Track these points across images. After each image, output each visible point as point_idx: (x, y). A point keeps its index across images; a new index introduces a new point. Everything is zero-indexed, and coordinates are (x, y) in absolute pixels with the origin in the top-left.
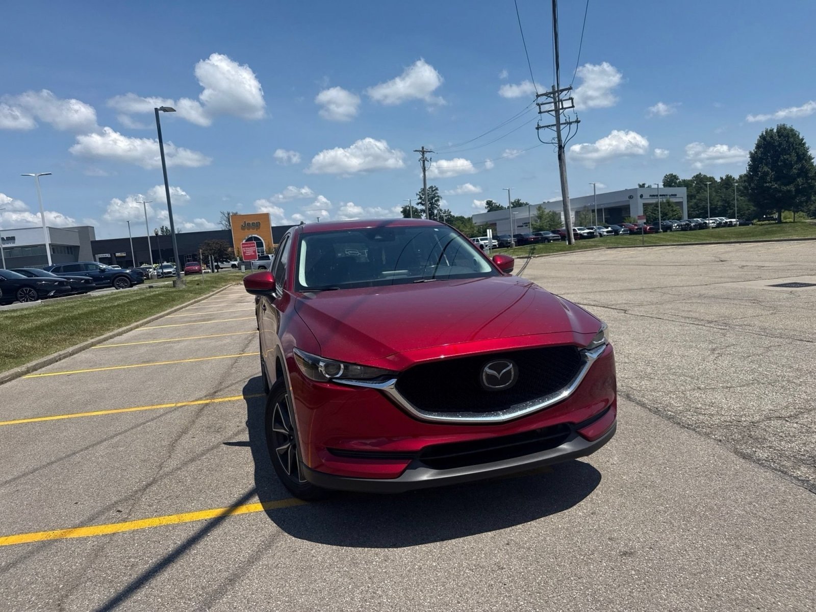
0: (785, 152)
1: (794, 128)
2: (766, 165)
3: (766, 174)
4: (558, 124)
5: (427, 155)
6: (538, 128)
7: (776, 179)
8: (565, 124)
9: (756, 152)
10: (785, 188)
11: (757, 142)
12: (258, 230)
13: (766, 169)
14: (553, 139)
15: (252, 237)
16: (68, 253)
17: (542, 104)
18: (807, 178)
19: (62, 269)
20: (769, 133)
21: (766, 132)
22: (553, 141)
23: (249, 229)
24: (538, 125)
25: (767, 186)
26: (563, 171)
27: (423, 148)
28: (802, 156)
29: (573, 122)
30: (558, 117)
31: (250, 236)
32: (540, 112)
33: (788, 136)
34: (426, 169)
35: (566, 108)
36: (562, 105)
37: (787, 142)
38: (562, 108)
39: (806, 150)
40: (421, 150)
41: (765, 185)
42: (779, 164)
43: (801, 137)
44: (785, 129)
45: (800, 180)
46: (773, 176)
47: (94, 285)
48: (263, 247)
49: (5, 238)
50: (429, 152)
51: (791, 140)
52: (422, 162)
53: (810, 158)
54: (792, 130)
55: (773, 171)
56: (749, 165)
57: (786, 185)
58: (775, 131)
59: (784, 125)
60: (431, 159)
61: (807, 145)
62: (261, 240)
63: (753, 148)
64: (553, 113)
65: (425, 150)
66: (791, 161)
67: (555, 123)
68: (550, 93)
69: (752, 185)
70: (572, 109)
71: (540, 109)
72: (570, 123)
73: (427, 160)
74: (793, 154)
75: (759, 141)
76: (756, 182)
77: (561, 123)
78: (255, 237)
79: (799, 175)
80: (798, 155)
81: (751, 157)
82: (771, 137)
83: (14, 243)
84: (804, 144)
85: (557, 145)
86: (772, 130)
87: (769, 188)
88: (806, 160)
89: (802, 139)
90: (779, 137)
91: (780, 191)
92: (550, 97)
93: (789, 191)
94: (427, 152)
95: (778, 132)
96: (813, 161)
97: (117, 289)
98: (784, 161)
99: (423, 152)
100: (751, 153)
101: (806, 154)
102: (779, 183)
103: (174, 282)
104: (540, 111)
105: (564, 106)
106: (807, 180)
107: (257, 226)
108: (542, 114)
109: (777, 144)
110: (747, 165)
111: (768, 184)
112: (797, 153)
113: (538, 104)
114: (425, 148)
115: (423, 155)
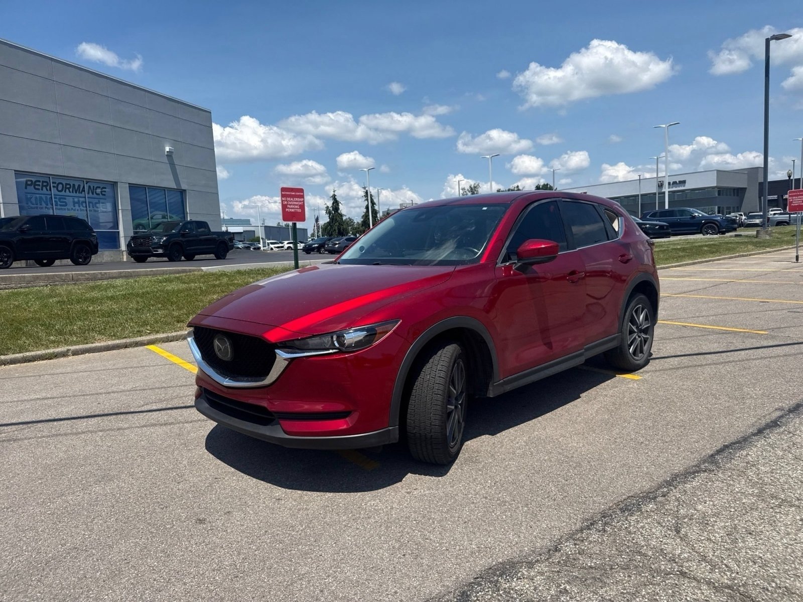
16: (734, 195)
19: (658, 214)
47: (670, 231)
49: (678, 182)
83: (684, 186)
97: (704, 235)
103: (758, 232)
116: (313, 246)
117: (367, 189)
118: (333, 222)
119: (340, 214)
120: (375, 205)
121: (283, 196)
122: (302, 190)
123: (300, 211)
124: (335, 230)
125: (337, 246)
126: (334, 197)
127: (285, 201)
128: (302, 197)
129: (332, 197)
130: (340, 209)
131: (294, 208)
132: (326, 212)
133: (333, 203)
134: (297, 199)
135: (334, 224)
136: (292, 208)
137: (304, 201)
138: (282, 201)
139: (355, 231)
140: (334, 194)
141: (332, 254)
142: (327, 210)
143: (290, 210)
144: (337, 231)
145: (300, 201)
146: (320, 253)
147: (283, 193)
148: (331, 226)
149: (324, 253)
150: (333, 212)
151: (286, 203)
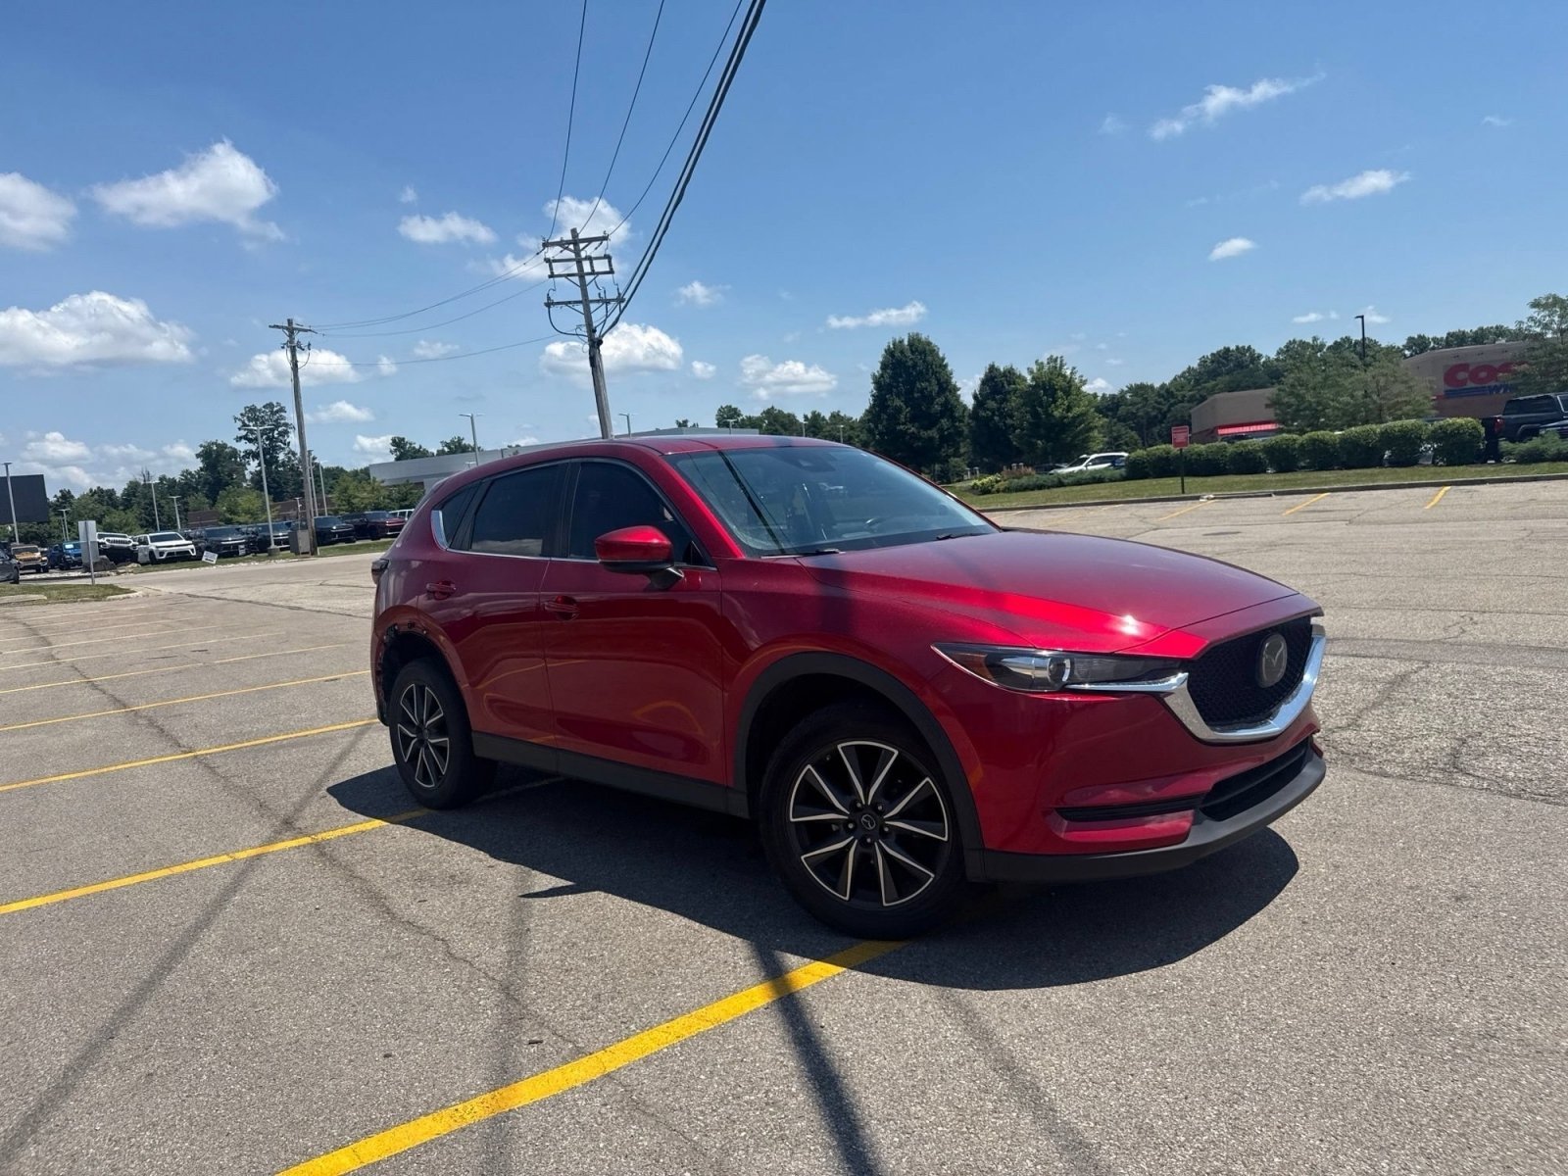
0: (921, 376)
1: (931, 340)
2: (898, 396)
3: (899, 410)
4: (586, 301)
5: (298, 337)
6: (549, 304)
7: (913, 419)
8: (598, 301)
9: (882, 376)
10: (924, 434)
11: (881, 359)
13: (898, 402)
14: (579, 327)
17: (555, 261)
18: (953, 419)
20: (898, 344)
21: (894, 344)
22: (579, 332)
24: (549, 298)
25: (901, 430)
26: (599, 387)
27: (290, 322)
28: (945, 385)
29: (613, 300)
30: (583, 287)
32: (552, 276)
33: (923, 353)
34: (299, 365)
35: (598, 273)
36: (592, 266)
37: (924, 362)
38: (593, 273)
39: (949, 376)
40: (287, 325)
41: (898, 428)
42: (916, 395)
43: (941, 355)
44: (919, 340)
45: (945, 423)
46: (908, 415)
50: (306, 331)
51: (929, 358)
52: (289, 350)
53: (956, 389)
54: (929, 344)
55: (907, 407)
56: (873, 396)
57: (926, 429)
58: (906, 343)
59: (917, 334)
60: (309, 345)
61: (949, 368)
63: (877, 369)
64: (576, 279)
65: (294, 326)
66: (931, 392)
67: (581, 299)
68: (569, 242)
69: (880, 427)
70: (611, 275)
71: (551, 269)
72: (607, 302)
73: (301, 348)
74: (934, 382)
75: (885, 357)
76: (885, 423)
77: (590, 298)
79: (942, 414)
80: (939, 384)
81: (874, 383)
82: (902, 352)
84: (946, 366)
85: (586, 339)
86: (901, 342)
87: (905, 433)
88: (950, 391)
89: (943, 359)
90: (913, 352)
91: (920, 439)
92: (567, 248)
93: (931, 439)
94: (300, 330)
95: (911, 344)
96: (959, 393)
98: (922, 391)
99: (291, 330)
100: (874, 376)
101: (950, 382)
102: (916, 424)
104: (552, 273)
105: (596, 270)
106: (954, 421)
108: (557, 279)
109: (910, 363)
110: (869, 395)
111: (902, 427)
112: (938, 380)
113: (547, 260)
114: (294, 323)
115: (290, 336)
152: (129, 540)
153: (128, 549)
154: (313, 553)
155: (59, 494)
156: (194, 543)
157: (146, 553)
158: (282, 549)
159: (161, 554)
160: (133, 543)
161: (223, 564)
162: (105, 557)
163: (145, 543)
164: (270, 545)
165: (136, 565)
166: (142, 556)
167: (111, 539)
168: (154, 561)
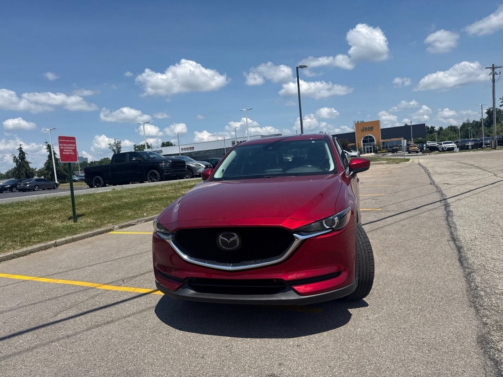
5: (496, 70)
12: (372, 131)
15: (367, 136)
23: (366, 131)
27: (493, 65)
31: (366, 135)
34: (495, 80)
40: (492, 67)
48: (374, 142)
50: (500, 67)
52: (492, 76)
60: (500, 72)
62: (373, 138)
65: (495, 66)
73: (497, 74)
78: (369, 136)
94: (497, 68)
99: (493, 68)
107: (371, 129)
114: (495, 65)
115: (493, 71)
116: (6, 186)
117: (48, 143)
118: (20, 168)
119: (26, 162)
120: (55, 155)
121: (60, 143)
122: (74, 139)
123: (73, 153)
124: (22, 174)
125: (28, 185)
126: (21, 150)
127: (62, 146)
128: (75, 143)
129: (19, 149)
130: (26, 158)
131: (69, 152)
132: (14, 161)
133: (20, 154)
134: (70, 145)
135: (22, 169)
136: (67, 152)
137: (75, 146)
138: (60, 146)
139: (39, 174)
140: (21, 147)
141: (23, 191)
142: (14, 159)
143: (66, 153)
144: (24, 175)
145: (73, 147)
146: (12, 192)
147: (60, 140)
148: (19, 171)
149: (16, 192)
150: (20, 161)
151: (62, 148)
152: (436, 144)
153: (435, 146)
154: (495, 148)
155: (439, 128)
156: (456, 145)
157: (441, 148)
158: (487, 147)
159: (445, 148)
160: (437, 145)
161: (460, 152)
162: (428, 149)
163: (442, 145)
164: (483, 145)
165: (437, 152)
166: (440, 149)
167: (430, 143)
168: (444, 150)
